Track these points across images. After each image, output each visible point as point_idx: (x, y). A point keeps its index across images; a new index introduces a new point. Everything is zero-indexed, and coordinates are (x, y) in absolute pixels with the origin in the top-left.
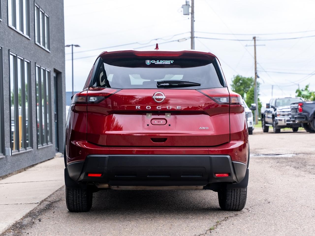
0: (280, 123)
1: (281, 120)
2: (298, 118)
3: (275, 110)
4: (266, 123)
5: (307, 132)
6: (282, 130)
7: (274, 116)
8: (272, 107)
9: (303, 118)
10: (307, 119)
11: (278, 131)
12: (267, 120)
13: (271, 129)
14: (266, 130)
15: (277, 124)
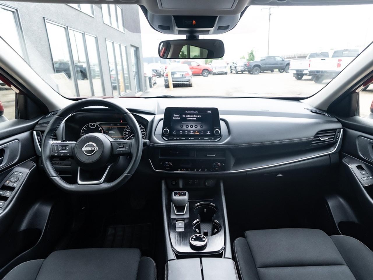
0: (238, 70)
1: (239, 69)
2: (247, 68)
3: (236, 64)
4: (232, 69)
5: (248, 73)
6: (239, 73)
7: (235, 67)
8: (235, 63)
9: (249, 68)
10: (250, 69)
11: (237, 73)
12: (232, 68)
13: (234, 72)
14: (231, 72)
15: (237, 70)
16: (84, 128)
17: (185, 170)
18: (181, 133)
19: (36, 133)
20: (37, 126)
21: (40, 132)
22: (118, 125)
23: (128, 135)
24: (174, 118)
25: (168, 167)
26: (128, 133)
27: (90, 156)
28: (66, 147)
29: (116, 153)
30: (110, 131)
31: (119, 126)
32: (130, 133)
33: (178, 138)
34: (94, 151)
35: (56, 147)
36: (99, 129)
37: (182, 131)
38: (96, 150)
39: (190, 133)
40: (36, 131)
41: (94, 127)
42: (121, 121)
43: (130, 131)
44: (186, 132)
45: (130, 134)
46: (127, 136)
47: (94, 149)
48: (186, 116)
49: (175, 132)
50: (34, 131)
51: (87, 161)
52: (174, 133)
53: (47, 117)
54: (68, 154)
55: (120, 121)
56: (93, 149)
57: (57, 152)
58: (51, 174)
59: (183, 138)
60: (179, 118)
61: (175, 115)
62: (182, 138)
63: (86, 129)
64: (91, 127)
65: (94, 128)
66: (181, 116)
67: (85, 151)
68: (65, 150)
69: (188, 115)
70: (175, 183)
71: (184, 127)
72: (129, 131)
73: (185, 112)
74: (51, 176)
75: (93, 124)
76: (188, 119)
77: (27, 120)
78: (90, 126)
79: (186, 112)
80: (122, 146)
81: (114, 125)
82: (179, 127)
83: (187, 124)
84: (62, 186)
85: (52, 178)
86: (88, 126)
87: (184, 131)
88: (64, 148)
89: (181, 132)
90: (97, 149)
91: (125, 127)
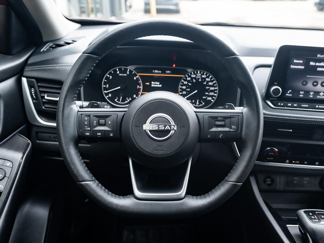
16: (108, 76)
17: (297, 162)
18: (300, 96)
19: (28, 82)
20: (27, 68)
21: (34, 80)
22: (168, 72)
23: (187, 91)
24: (292, 67)
25: (271, 156)
26: (187, 88)
27: (162, 143)
28: (107, 119)
29: (209, 136)
30: (153, 83)
31: (169, 74)
32: (189, 87)
33: (295, 105)
34: (168, 131)
35: (86, 119)
36: (135, 78)
37: (303, 92)
38: (173, 129)
39: (318, 97)
40: (27, 77)
41: (126, 73)
42: (174, 66)
43: (190, 84)
44: (312, 93)
45: (189, 90)
46: (184, 93)
47: (170, 127)
48: (317, 64)
49: (290, 93)
50: (24, 77)
51: (155, 152)
52: (287, 95)
53: (42, 51)
54: (111, 135)
55: (172, 66)
56: (168, 127)
57: (89, 129)
58: (81, 176)
59: (305, 106)
60: (303, 67)
61: (295, 61)
62: (302, 105)
63: (111, 77)
64: (120, 73)
65: (126, 75)
66: (306, 64)
67: (150, 131)
68: (104, 125)
69: (321, 62)
70: (271, 181)
71: (310, 86)
72: (188, 84)
73: (316, 56)
74: (80, 180)
75: (124, 68)
76: (319, 69)
77: (10, 56)
78: (118, 72)
79: (319, 56)
80: (222, 123)
81: (160, 72)
82: (299, 84)
83: (315, 80)
84: (105, 200)
85: (83, 183)
86: (115, 71)
87: (307, 92)
88: (102, 121)
89: (301, 94)
90: (175, 129)
91: (182, 77)
